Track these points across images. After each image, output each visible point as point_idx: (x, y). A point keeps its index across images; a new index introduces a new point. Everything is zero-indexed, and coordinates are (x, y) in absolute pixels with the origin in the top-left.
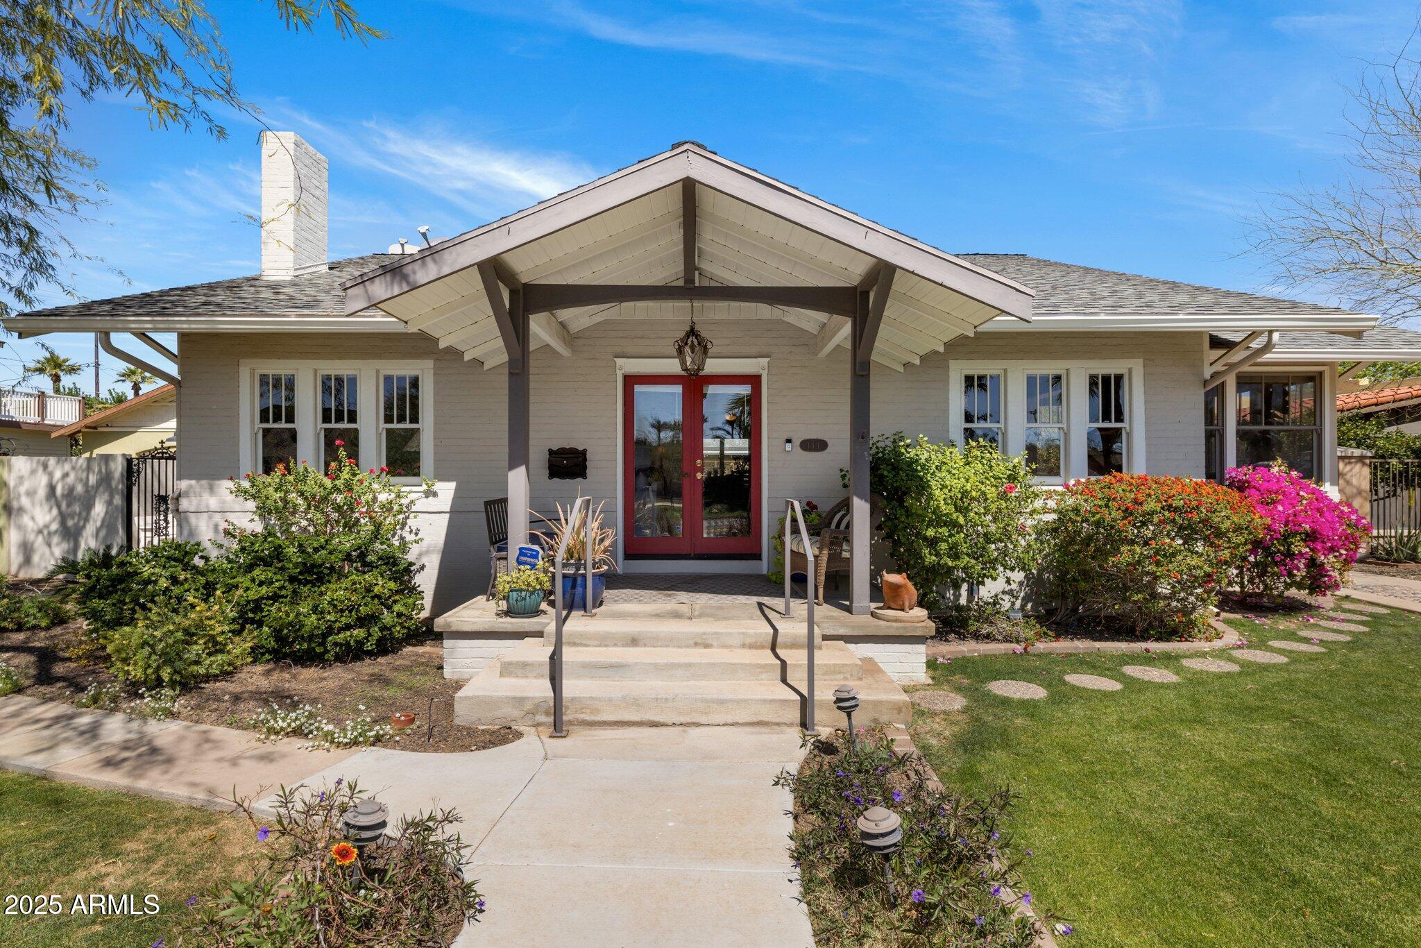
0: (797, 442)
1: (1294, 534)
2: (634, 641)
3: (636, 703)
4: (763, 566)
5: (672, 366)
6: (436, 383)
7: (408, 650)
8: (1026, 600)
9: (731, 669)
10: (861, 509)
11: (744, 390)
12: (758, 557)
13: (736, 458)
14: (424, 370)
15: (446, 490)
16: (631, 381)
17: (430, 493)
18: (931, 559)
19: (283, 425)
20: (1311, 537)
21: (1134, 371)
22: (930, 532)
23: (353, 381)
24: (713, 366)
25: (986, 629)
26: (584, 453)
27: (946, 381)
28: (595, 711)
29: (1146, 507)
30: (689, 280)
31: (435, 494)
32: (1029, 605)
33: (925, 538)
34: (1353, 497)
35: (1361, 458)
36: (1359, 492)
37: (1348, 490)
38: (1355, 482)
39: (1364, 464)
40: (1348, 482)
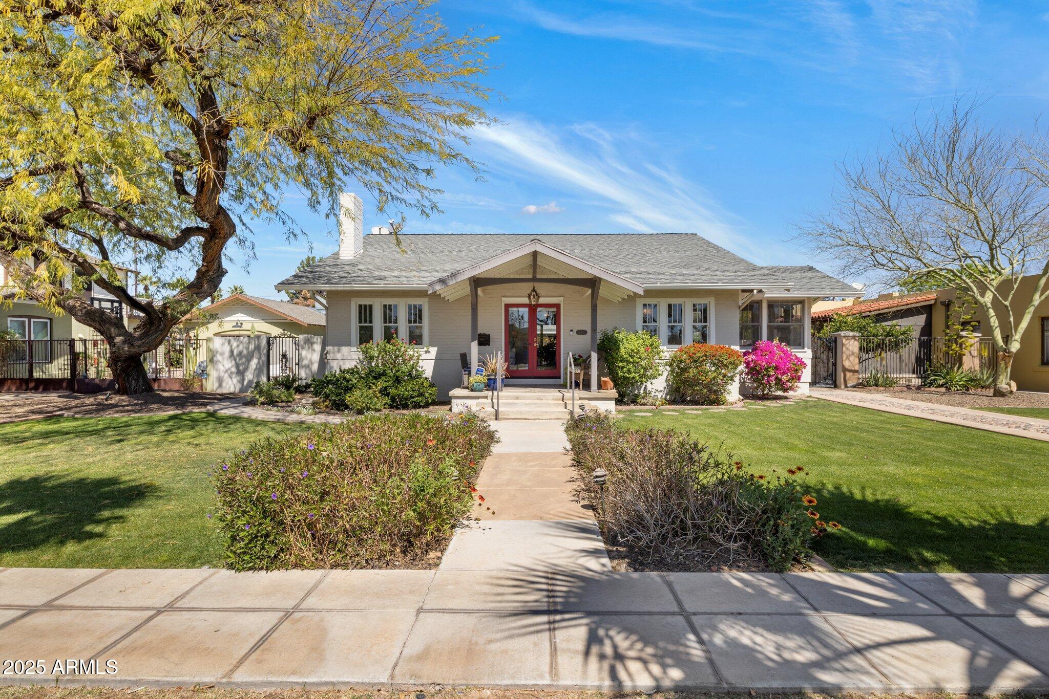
0: (575, 331)
1: (770, 367)
2: (517, 398)
3: (521, 413)
4: (561, 381)
5: (526, 301)
6: (429, 307)
7: (431, 407)
8: (667, 394)
9: (549, 405)
10: (594, 357)
11: (554, 310)
12: (559, 377)
13: (549, 336)
14: (424, 303)
15: (434, 351)
16: (507, 306)
17: (428, 352)
18: (621, 374)
19: (368, 324)
20: (776, 368)
21: (711, 302)
22: (620, 364)
23: (396, 306)
24: (542, 301)
25: (643, 401)
26: (489, 336)
27: (635, 307)
28: (508, 415)
29: (697, 355)
30: (534, 276)
31: (429, 352)
32: (668, 397)
33: (619, 367)
34: (850, 355)
35: (854, 337)
36: (853, 353)
37: (848, 352)
38: (851, 348)
39: (855, 340)
40: (847, 349)
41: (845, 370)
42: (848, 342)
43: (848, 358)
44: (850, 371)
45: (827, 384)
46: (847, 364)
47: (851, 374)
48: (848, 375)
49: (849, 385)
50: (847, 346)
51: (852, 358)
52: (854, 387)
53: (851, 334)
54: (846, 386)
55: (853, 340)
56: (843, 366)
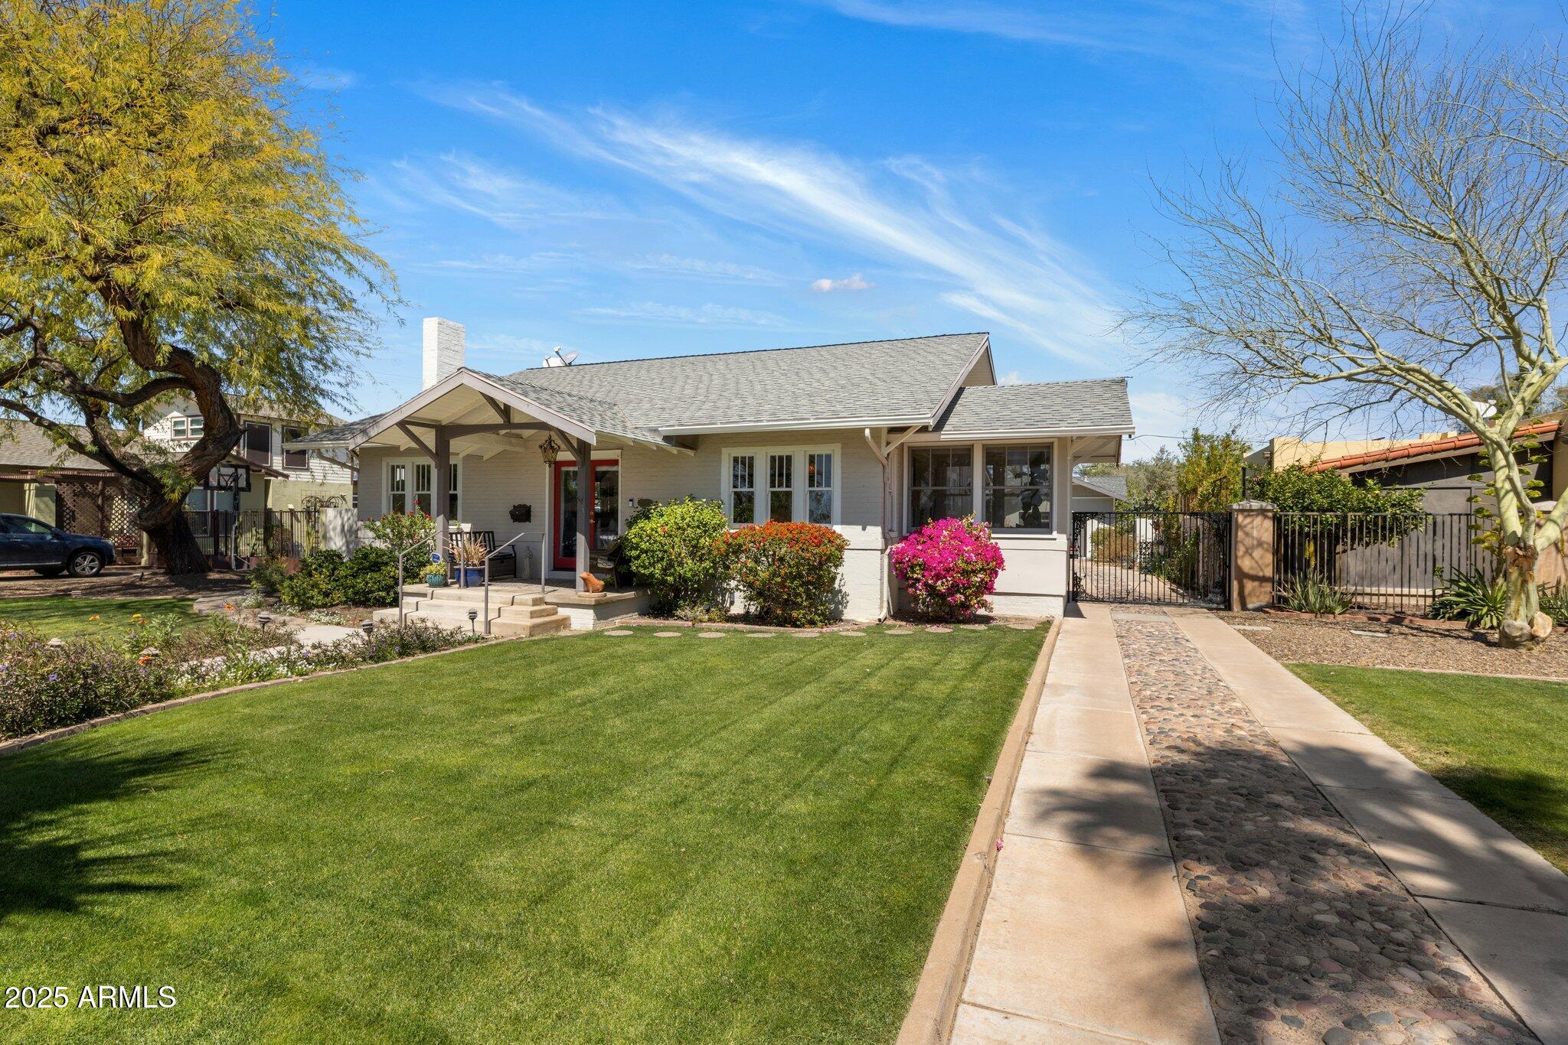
0: (636, 501)
16: (559, 465)
19: (400, 492)
21: (836, 452)
26: (530, 507)
30: (507, 420)
34: (1253, 547)
35: (1262, 512)
36: (1260, 544)
37: (1248, 542)
38: (1255, 533)
39: (1266, 517)
40: (1247, 534)
41: (1243, 576)
42: (1248, 520)
43: (1248, 552)
44: (1254, 578)
45: (1211, 601)
46: (1246, 564)
47: (1256, 584)
48: (1249, 585)
49: (1250, 606)
50: (1248, 529)
51: (1257, 554)
52: (1259, 609)
53: (1255, 504)
54: (1244, 607)
55: (1260, 518)
56: (1239, 568)
